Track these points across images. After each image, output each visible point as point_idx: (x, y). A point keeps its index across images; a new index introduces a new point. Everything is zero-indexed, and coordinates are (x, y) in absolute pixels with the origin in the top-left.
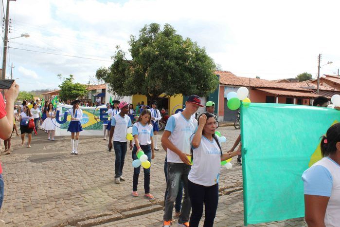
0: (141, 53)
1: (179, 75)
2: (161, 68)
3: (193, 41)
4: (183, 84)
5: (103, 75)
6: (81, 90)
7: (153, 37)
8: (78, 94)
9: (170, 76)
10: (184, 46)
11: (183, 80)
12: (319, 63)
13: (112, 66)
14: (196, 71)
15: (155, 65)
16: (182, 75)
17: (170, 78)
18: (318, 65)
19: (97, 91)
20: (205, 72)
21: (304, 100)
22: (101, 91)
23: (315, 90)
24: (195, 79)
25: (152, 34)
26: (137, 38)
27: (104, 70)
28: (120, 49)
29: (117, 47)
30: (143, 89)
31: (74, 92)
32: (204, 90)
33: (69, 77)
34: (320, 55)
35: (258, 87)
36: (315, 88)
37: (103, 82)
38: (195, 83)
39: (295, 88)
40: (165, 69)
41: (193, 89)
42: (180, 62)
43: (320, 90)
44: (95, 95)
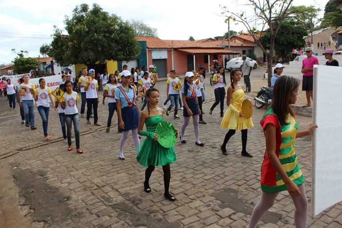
0: (74, 31)
1: (107, 46)
2: (92, 42)
3: (118, 16)
5: (47, 51)
7: (84, 15)
9: (100, 47)
10: (109, 22)
11: (110, 49)
13: (53, 42)
14: (121, 41)
15: (87, 39)
16: (110, 46)
17: (100, 49)
18: (228, 26)
19: (47, 63)
20: (128, 41)
21: (219, 56)
22: (50, 62)
24: (120, 47)
25: (83, 13)
26: (70, 18)
27: (46, 46)
28: (57, 28)
29: (55, 27)
30: (80, 59)
31: (27, 66)
32: (129, 55)
33: (20, 53)
35: (179, 48)
36: (227, 45)
37: (47, 56)
38: (120, 50)
40: (95, 42)
41: (120, 55)
42: (107, 35)
43: (231, 46)
44: (45, 67)
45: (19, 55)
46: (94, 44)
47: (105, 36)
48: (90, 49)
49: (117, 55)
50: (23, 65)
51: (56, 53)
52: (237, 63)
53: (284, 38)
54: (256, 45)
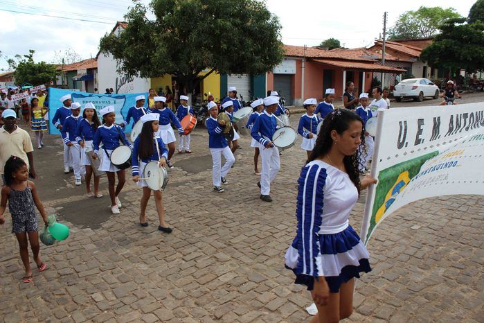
0: (179, 8)
1: (237, 42)
2: (211, 32)
4: (243, 56)
6: (50, 72)
8: (46, 78)
9: (225, 43)
11: (243, 49)
12: (385, 24)
14: (259, 35)
16: (242, 42)
17: (224, 46)
18: (383, 27)
19: (78, 72)
22: (85, 72)
23: (380, 60)
27: (111, 37)
28: (138, 2)
31: (41, 75)
32: (269, 63)
33: (28, 54)
34: (385, 14)
35: (315, 58)
36: (380, 57)
38: (257, 53)
39: (356, 58)
40: (218, 32)
41: (257, 62)
42: (238, 21)
43: (385, 60)
44: (76, 78)
45: (27, 57)
46: (216, 36)
47: (235, 24)
48: (205, 46)
49: (252, 60)
51: (136, 50)
52: (415, 88)
53: (467, 51)
54: (416, 60)
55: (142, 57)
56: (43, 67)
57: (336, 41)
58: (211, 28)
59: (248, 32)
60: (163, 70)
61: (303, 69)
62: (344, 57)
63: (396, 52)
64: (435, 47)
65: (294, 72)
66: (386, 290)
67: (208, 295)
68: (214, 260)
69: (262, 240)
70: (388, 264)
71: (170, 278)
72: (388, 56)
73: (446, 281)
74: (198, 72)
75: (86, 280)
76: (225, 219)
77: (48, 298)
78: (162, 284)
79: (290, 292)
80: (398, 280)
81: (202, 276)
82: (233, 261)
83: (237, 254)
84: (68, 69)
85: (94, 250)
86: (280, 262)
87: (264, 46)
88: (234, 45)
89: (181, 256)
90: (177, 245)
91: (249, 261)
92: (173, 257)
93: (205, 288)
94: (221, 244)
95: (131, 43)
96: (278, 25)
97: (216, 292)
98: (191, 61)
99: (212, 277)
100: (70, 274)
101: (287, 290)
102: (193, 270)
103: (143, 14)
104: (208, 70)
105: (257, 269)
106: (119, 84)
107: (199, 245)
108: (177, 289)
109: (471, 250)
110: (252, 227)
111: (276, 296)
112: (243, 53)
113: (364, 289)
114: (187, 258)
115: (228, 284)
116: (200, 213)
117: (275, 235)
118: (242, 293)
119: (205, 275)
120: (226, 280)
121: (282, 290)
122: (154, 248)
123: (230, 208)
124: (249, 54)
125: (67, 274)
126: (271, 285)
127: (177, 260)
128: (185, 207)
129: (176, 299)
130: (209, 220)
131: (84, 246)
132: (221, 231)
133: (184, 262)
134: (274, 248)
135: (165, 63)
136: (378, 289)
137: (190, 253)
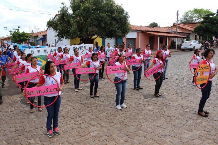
0: (83, 8)
2: (97, 19)
6: (27, 36)
8: (25, 39)
9: (103, 24)
14: (119, 20)
16: (111, 23)
18: (177, 17)
19: (39, 37)
22: (42, 36)
27: (53, 21)
28: (64, 5)
29: (63, 4)
31: (22, 38)
32: (123, 33)
34: (178, 11)
35: (145, 31)
36: (175, 31)
38: (118, 29)
39: (165, 31)
40: (100, 19)
41: (118, 32)
42: (109, 14)
43: (178, 32)
44: (38, 39)
45: (17, 30)
46: (99, 21)
47: (108, 15)
48: (94, 25)
49: (116, 32)
50: (19, 37)
51: (63, 27)
52: (191, 45)
54: (192, 32)
55: (66, 30)
56: (23, 34)
57: (156, 23)
58: (97, 17)
59: (114, 19)
60: (75, 36)
61: (140, 36)
62: (159, 31)
63: (183, 29)
64: (201, 26)
65: (136, 37)
66: (170, 142)
67: (84, 142)
68: (89, 124)
69: (113, 116)
70: (172, 129)
71: (67, 133)
72: (179, 31)
73: (200, 137)
74: (91, 37)
75: (28, 133)
76: (97, 105)
77: (8, 142)
78: (63, 136)
79: (123, 141)
80: (176, 137)
81: (83, 132)
82: (98, 126)
83: (101, 122)
84: (35, 35)
85: (34, 118)
86: (120, 126)
87: (121, 26)
88: (108, 25)
89: (74, 122)
90: (73, 117)
91: (106, 125)
92: (70, 123)
93: (83, 138)
94: (93, 117)
95: (61, 23)
96: (128, 16)
97: (88, 140)
98: (88, 32)
99: (87, 133)
100: (21, 130)
101: (122, 140)
102: (79, 129)
103: (67, 10)
104: (96, 36)
105: (109, 130)
106: (56, 42)
107: (83, 117)
108: (70, 138)
109: (213, 122)
110: (109, 109)
111: (116, 143)
112: (112, 28)
113: (159, 141)
114: (77, 123)
115: (95, 137)
116: (86, 102)
117: (119, 113)
118: (100, 141)
119: (84, 132)
120: (94, 135)
121: (119, 141)
122: (62, 118)
123: (100, 100)
124: (114, 29)
125: (19, 130)
126: (115, 138)
127: (72, 124)
128: (79, 99)
129: (69, 143)
130: (90, 105)
131: (30, 117)
132: (94, 111)
133: (75, 125)
134: (118, 119)
135: (76, 33)
136: (166, 141)
137: (79, 121)
